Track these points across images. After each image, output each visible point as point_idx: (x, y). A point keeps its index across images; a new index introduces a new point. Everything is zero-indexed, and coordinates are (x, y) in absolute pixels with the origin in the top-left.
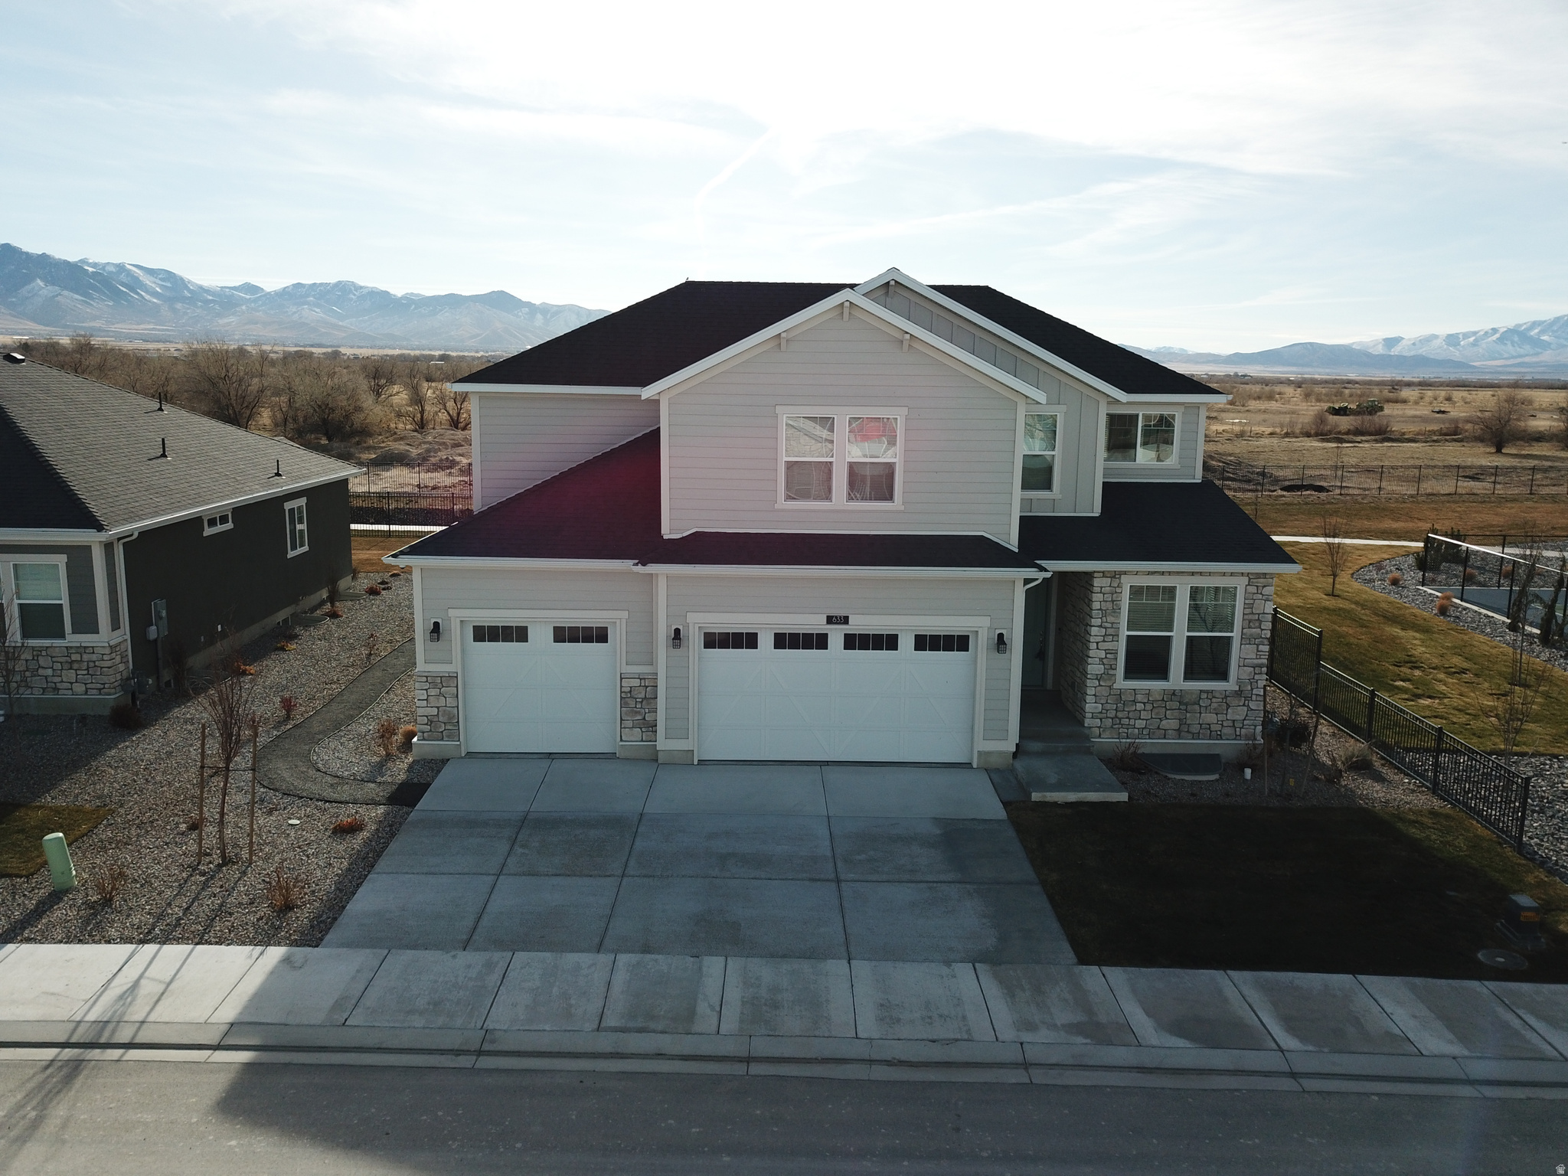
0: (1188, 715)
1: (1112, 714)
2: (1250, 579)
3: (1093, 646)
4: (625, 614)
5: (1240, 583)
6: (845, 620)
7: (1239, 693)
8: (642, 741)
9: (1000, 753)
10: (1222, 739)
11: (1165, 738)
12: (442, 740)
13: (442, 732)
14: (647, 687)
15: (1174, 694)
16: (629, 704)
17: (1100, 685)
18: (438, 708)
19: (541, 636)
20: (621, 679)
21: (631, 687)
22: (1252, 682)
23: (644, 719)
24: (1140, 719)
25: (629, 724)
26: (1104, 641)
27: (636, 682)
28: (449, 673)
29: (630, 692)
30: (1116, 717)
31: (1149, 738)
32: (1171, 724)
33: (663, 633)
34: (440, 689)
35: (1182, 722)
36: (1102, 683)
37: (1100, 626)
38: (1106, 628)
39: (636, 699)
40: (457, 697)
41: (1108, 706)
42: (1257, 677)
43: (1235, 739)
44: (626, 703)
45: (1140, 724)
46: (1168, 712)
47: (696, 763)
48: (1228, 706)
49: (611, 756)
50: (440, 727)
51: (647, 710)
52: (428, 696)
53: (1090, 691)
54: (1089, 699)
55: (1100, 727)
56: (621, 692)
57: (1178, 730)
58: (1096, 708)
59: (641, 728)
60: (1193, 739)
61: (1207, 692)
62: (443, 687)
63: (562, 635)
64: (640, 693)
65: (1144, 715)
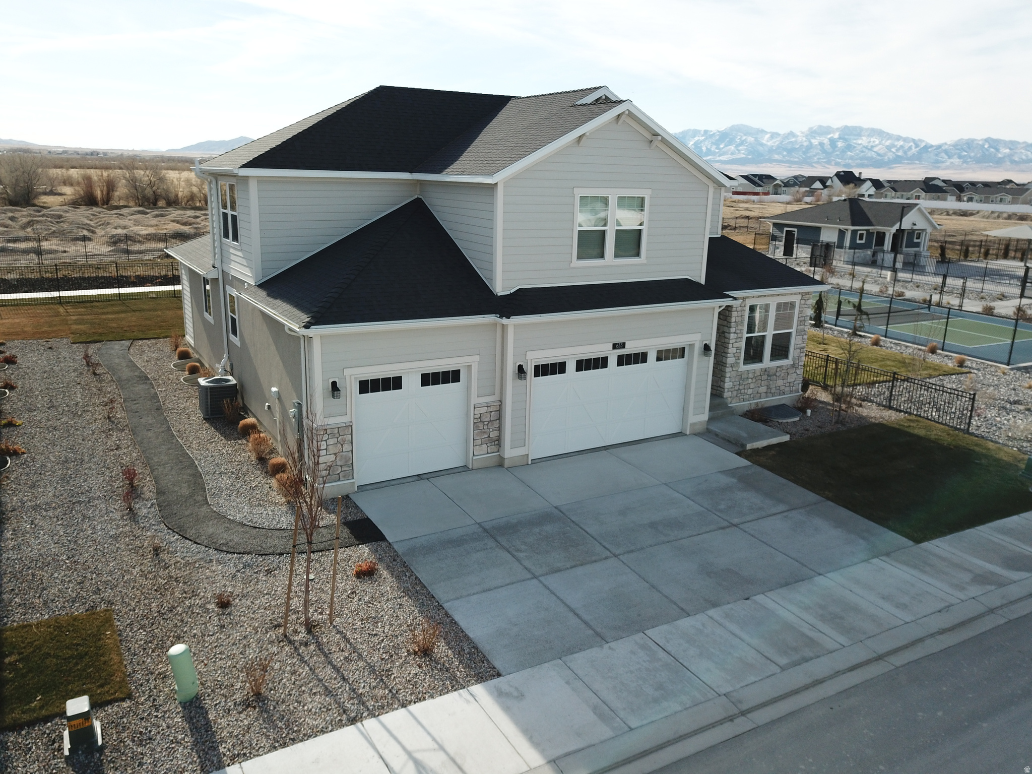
0: (771, 382)
1: (737, 388)
2: (802, 296)
3: (730, 346)
4: (477, 358)
5: (797, 299)
6: (623, 345)
7: (793, 366)
8: (488, 453)
9: (701, 422)
10: (784, 394)
11: (760, 398)
12: (339, 480)
13: (339, 474)
14: (491, 412)
15: (766, 371)
16: (479, 427)
17: (733, 370)
18: (335, 454)
19: (411, 382)
20: (474, 408)
21: (480, 414)
22: (799, 357)
23: (489, 437)
24: (750, 388)
25: (479, 442)
26: (736, 342)
27: (484, 410)
28: (345, 423)
29: (480, 418)
30: (739, 389)
31: (754, 400)
32: (763, 389)
33: (511, 369)
34: (337, 438)
35: (768, 387)
36: (734, 369)
37: (735, 333)
38: (737, 334)
39: (484, 422)
40: (352, 442)
41: (735, 383)
42: (801, 355)
43: (790, 394)
44: (478, 427)
45: (750, 391)
46: (763, 382)
47: (530, 463)
48: (788, 374)
49: (465, 469)
50: (337, 470)
51: (491, 430)
52: (327, 445)
53: (728, 375)
54: (727, 380)
55: (731, 397)
56: (474, 419)
57: (766, 393)
58: (730, 385)
59: (487, 444)
60: (772, 396)
61: (780, 367)
62: (340, 435)
63: (428, 379)
64: (487, 417)
65: (752, 386)
